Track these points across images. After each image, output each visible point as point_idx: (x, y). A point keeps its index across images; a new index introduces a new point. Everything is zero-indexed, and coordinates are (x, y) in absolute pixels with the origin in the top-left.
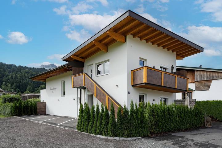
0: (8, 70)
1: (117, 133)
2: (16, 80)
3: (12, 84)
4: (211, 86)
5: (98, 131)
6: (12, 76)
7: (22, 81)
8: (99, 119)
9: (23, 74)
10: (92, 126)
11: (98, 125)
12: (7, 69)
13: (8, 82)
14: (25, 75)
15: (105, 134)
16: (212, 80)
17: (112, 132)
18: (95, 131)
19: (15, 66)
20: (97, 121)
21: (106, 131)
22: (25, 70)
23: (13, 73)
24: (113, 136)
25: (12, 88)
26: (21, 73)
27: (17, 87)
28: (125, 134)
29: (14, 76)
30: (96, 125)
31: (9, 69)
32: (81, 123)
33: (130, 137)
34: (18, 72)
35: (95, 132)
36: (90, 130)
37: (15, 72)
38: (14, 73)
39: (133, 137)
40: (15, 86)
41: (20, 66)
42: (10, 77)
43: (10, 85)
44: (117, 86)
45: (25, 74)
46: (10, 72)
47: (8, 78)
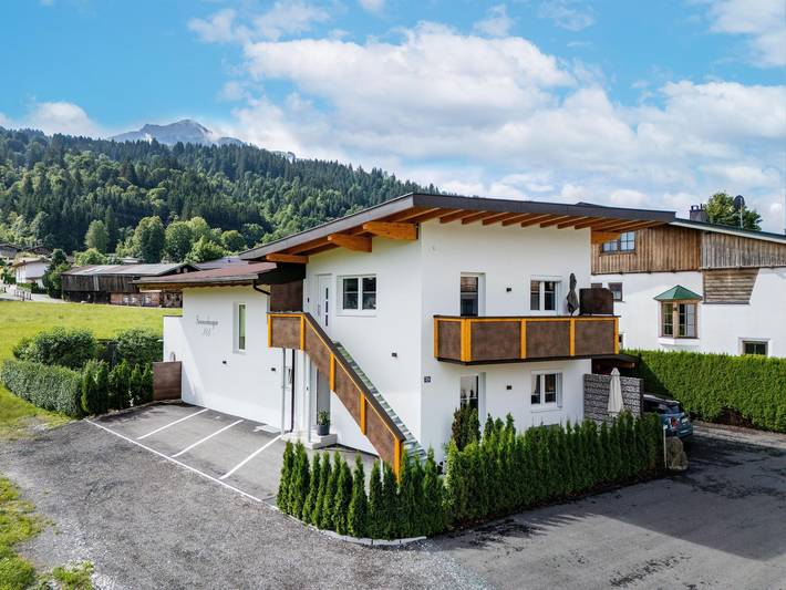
0: (11, 157)
1: (369, 529)
2: (46, 199)
3: (30, 216)
4: (754, 290)
5: (325, 521)
6: (29, 183)
7: (66, 203)
8: (328, 490)
9: (72, 173)
10: (313, 507)
11: (326, 505)
12: (11, 150)
13: (14, 208)
14: (78, 176)
15: (341, 530)
16: (758, 268)
17: (354, 529)
18: (319, 519)
19: (40, 137)
20: (323, 494)
21: (343, 522)
22: (79, 154)
23: (31, 168)
24: (359, 536)
25: (27, 234)
26: (63, 165)
27: (48, 228)
28: (386, 532)
29: (36, 181)
30: (322, 506)
31: (16, 153)
32: (288, 492)
33: (399, 537)
34: (51, 163)
35: (319, 523)
36: (307, 516)
37: (42, 163)
38: (36, 168)
39: (405, 537)
40: (40, 227)
41: (58, 137)
42: (21, 184)
43: (19, 220)
44: (395, 355)
45: (82, 172)
46: (21, 162)
47: (15, 191)
